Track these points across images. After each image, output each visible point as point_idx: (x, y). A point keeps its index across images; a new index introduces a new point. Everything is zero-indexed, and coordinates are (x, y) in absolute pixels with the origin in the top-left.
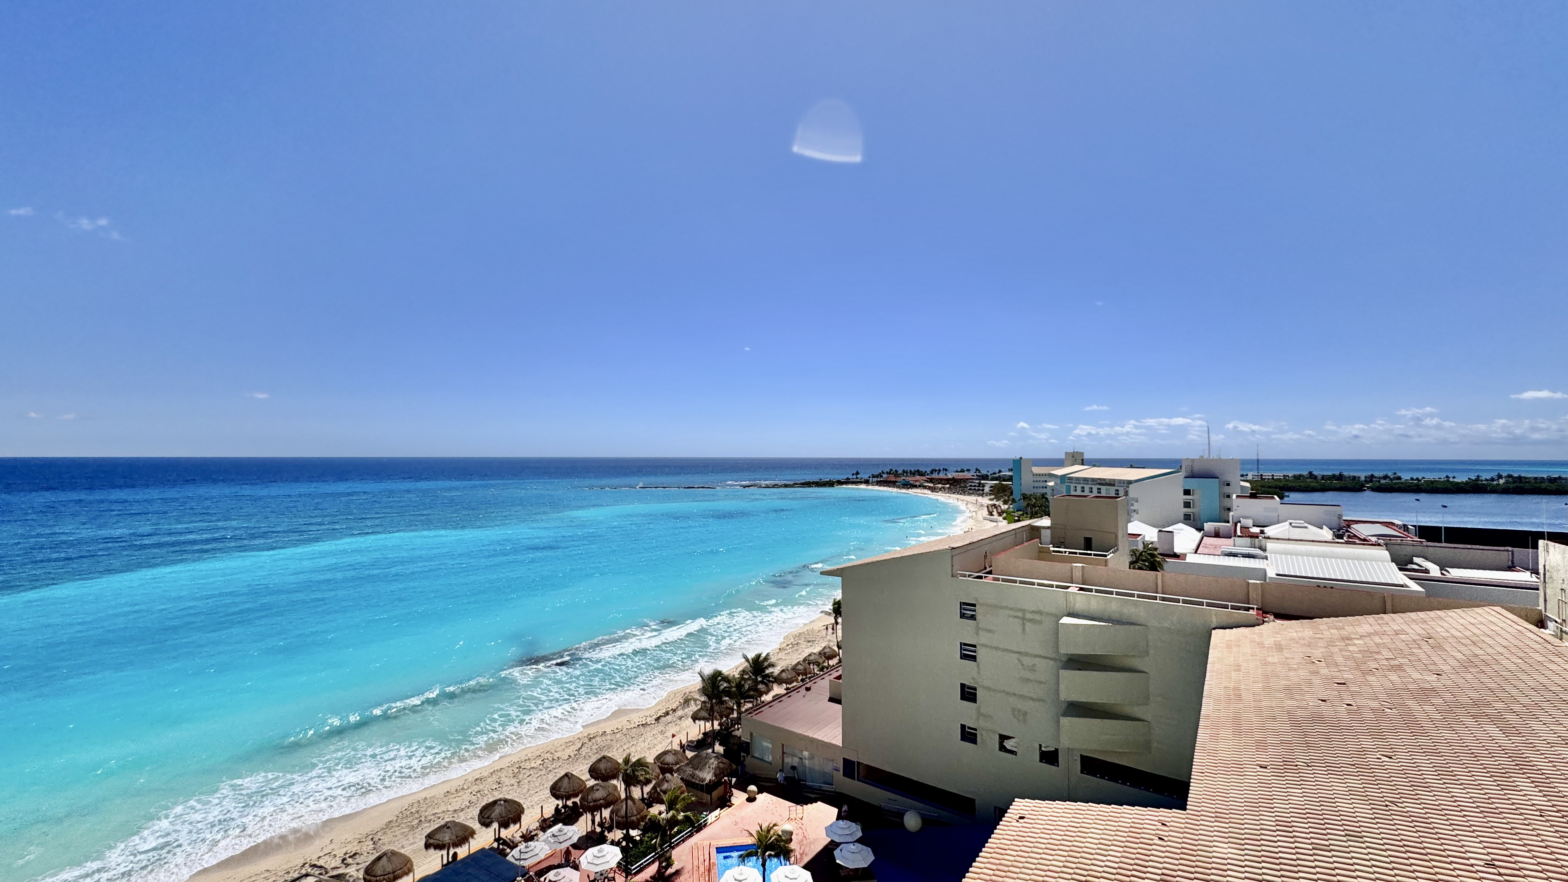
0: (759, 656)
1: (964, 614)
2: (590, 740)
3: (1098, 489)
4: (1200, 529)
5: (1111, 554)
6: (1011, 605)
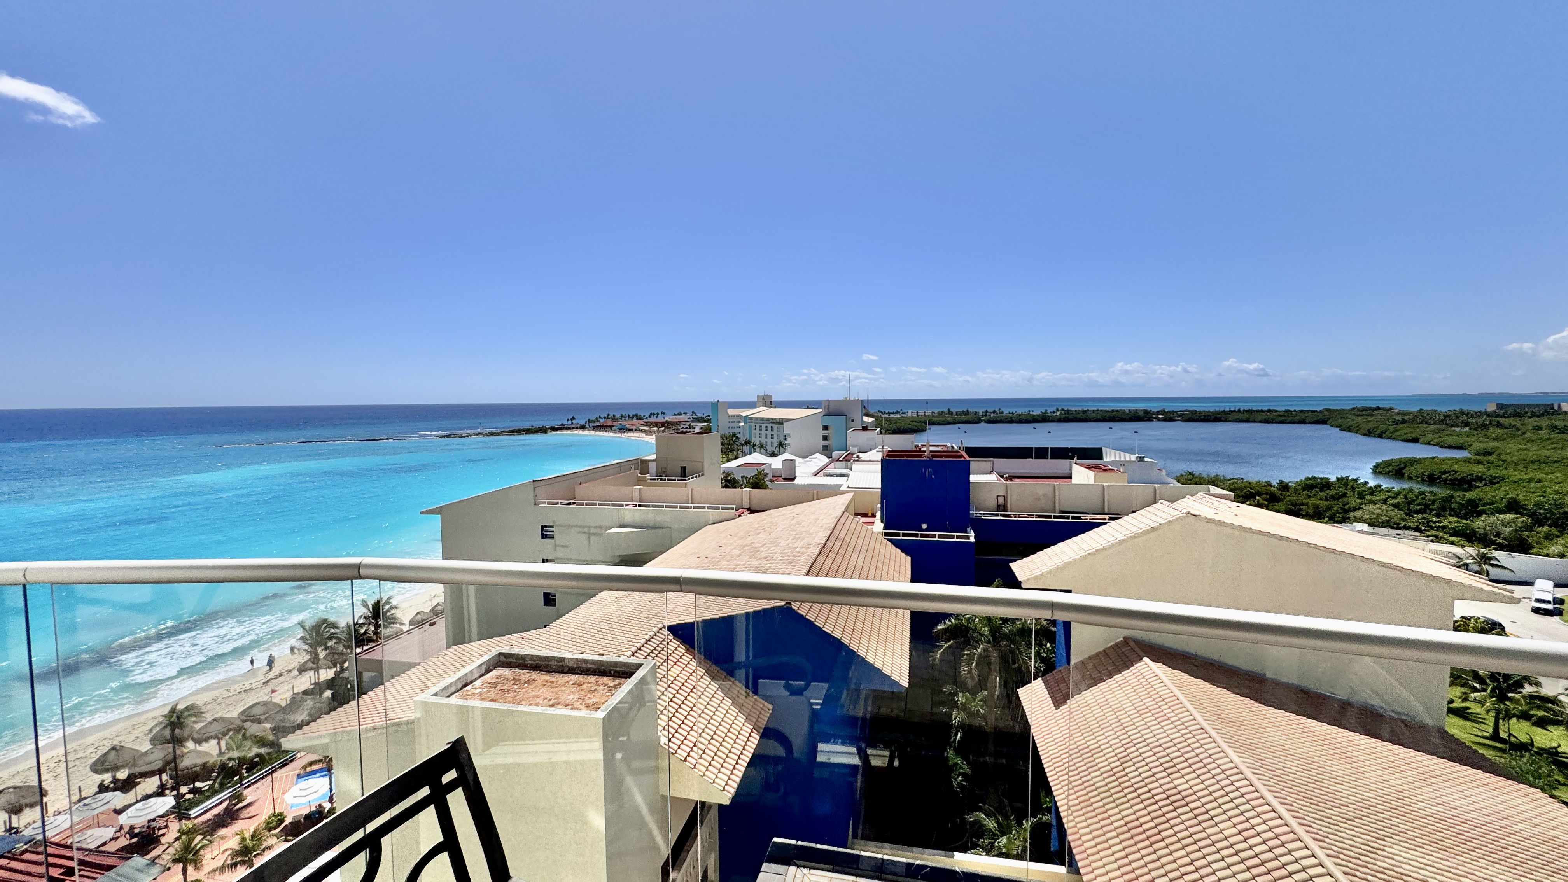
0: (380, 600)
1: (546, 535)
3: (772, 427)
4: (830, 457)
5: (692, 478)
6: (580, 524)
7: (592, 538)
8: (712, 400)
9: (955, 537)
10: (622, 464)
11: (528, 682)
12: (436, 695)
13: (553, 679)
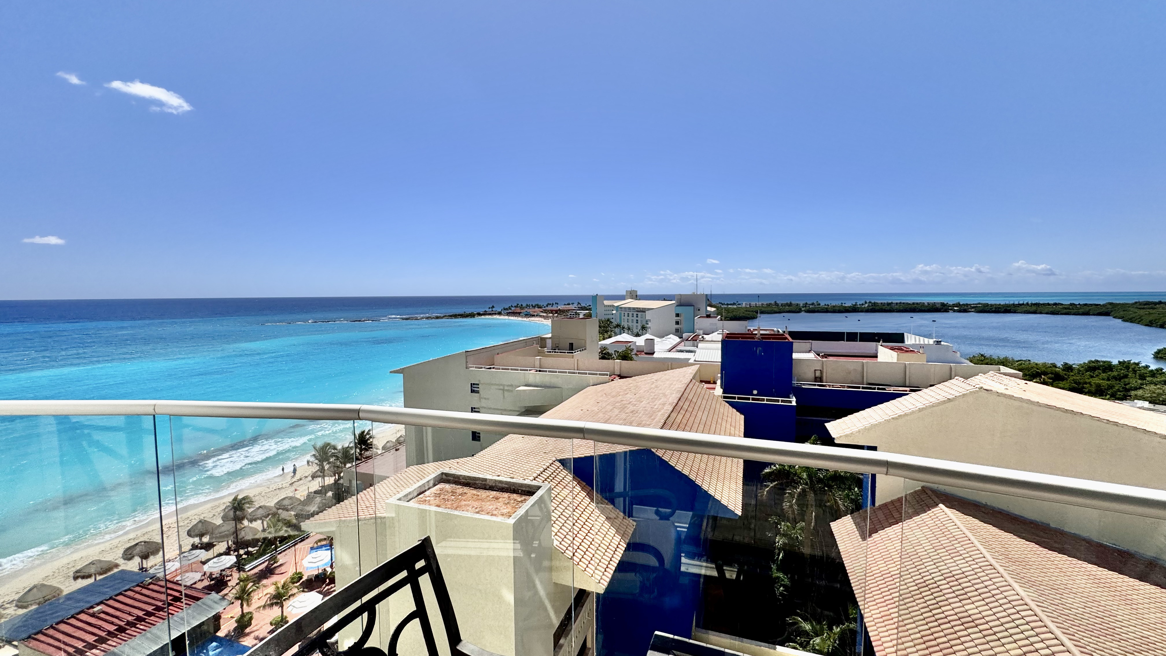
0: (363, 432)
1: (474, 390)
3: (637, 315)
4: (681, 337)
5: (578, 351)
6: (497, 383)
7: (506, 393)
8: (592, 294)
9: (780, 401)
10: (527, 341)
11: (461, 494)
12: (400, 499)
13: (479, 493)
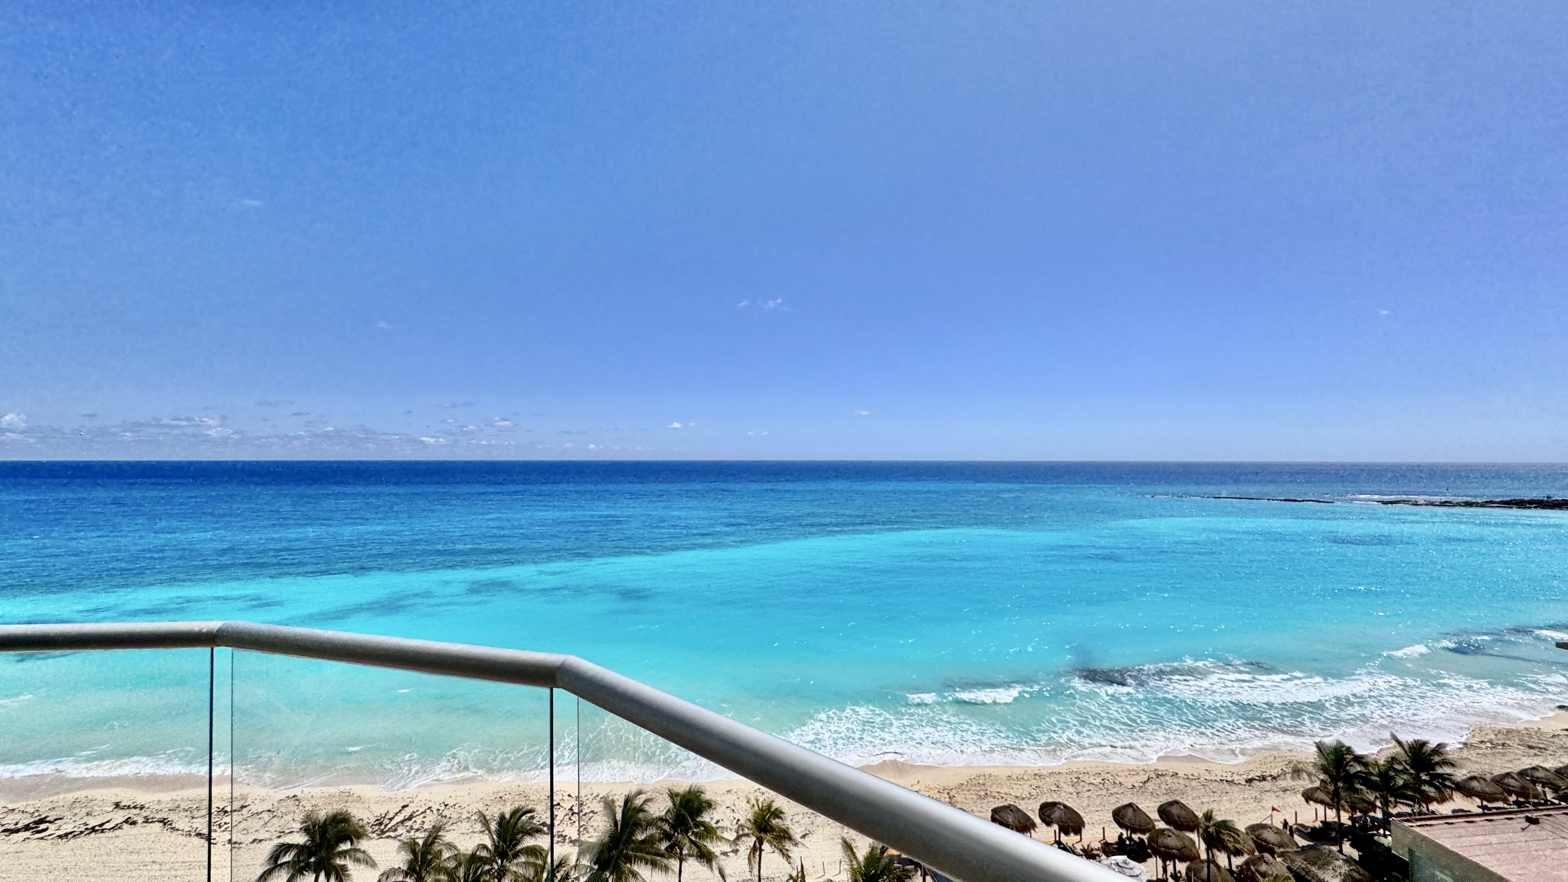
0: (1423, 743)
2: (1158, 776)
